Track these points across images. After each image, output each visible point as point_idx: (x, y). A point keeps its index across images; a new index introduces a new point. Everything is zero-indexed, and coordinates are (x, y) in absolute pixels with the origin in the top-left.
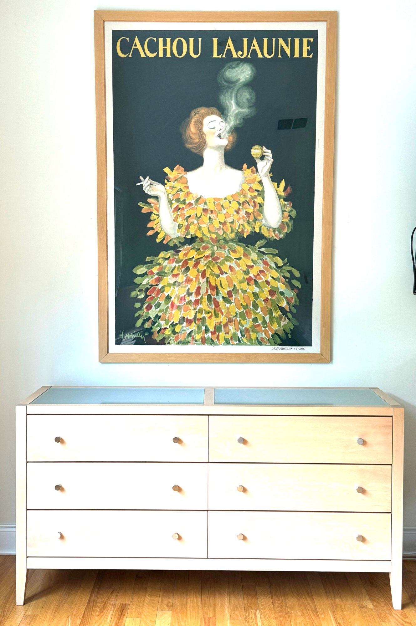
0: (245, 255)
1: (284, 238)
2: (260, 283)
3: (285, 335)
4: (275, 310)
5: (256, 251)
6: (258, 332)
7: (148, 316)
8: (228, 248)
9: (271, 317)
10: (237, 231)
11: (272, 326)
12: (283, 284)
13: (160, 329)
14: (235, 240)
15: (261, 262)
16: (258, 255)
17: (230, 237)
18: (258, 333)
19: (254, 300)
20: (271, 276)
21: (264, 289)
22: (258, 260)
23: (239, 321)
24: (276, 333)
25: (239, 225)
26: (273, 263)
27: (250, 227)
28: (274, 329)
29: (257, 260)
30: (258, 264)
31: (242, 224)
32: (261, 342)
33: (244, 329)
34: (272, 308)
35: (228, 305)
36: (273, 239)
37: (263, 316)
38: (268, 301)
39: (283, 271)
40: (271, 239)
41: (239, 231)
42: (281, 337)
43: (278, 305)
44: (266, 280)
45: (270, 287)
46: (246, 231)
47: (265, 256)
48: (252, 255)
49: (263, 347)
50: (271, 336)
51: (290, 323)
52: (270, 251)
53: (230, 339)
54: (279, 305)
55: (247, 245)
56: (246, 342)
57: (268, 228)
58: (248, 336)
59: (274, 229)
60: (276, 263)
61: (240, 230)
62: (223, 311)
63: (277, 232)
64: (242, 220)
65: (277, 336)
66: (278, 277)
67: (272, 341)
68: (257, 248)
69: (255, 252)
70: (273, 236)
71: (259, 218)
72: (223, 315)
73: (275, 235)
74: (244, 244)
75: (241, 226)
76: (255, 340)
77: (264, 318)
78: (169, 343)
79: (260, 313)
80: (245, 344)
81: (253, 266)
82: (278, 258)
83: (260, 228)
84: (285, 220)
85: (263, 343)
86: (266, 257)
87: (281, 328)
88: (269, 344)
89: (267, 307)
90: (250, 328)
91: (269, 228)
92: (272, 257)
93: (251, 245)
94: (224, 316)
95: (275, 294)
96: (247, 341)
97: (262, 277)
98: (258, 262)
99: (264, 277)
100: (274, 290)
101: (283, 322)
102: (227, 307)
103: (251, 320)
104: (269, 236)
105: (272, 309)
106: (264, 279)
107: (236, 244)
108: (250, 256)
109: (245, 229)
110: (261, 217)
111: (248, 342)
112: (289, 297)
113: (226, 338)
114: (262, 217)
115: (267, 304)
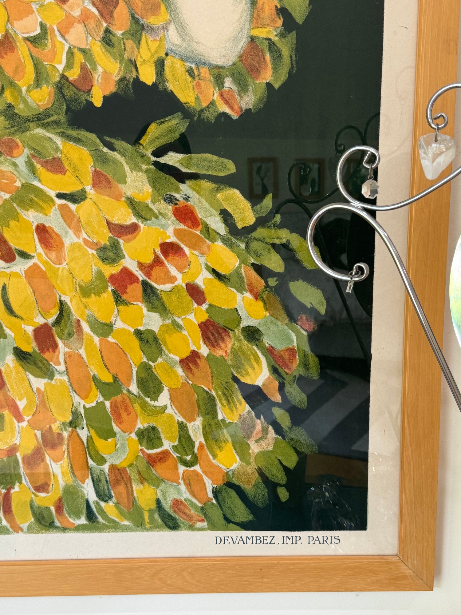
0: (100, 182)
1: (260, 111)
2: (164, 298)
3: (266, 490)
4: (226, 398)
5: (144, 167)
6: (162, 480)
8: (27, 151)
9: (210, 425)
10: (63, 77)
11: (215, 457)
12: (256, 298)
14: (55, 118)
15: (168, 209)
16: (154, 183)
17: (34, 105)
18: (162, 484)
19: (145, 360)
20: (208, 268)
21: (182, 319)
22: (153, 202)
23: (85, 442)
24: (230, 485)
25: (71, 53)
26: (216, 213)
27: (115, 59)
28: (223, 467)
29: (149, 201)
30: (157, 217)
31: (83, 47)
32: (173, 519)
33: (107, 471)
34: (216, 390)
35: (39, 383)
36: (215, 115)
37: (181, 419)
38: (197, 365)
39: (255, 245)
40: (208, 115)
41: (71, 79)
42: (251, 497)
43: (236, 380)
44: (187, 285)
45: (207, 311)
46: (97, 76)
47: (182, 186)
48: (129, 181)
49: (182, 534)
50: (210, 495)
51: (284, 444)
52: (205, 163)
53: (53, 509)
54: (243, 380)
55: (107, 138)
56: (117, 520)
57: (193, 66)
58: (124, 495)
59: (216, 71)
60: (226, 216)
61: (74, 75)
62: (21, 404)
63: (228, 83)
64: (79, 29)
65: (233, 493)
66: (237, 272)
67: (217, 514)
68: (149, 153)
69: (139, 169)
70: (212, 103)
71: (152, 21)
72: (20, 419)
73: (222, 95)
74: (93, 137)
75: (79, 58)
76: (150, 511)
77: (182, 427)
79: (169, 410)
80: (114, 526)
81: (134, 228)
82: (236, 193)
83: (160, 65)
84: (261, 33)
85: (180, 519)
86: (185, 188)
87: (248, 463)
88: (205, 524)
89: (196, 388)
90: (131, 465)
91: (197, 65)
92: (212, 190)
93: (123, 139)
94: (24, 424)
95: (224, 335)
96: (121, 513)
97: (174, 271)
98: (156, 211)
99: (180, 269)
100: (220, 320)
101: (257, 441)
102: (38, 390)
103: (133, 436)
104: (198, 99)
105: (214, 393)
106: (181, 280)
107: (62, 135)
108: (122, 187)
109: (95, 69)
110: (160, 18)
111: (126, 518)
112: (280, 347)
113: (39, 507)
114: (168, 17)
115: (193, 375)
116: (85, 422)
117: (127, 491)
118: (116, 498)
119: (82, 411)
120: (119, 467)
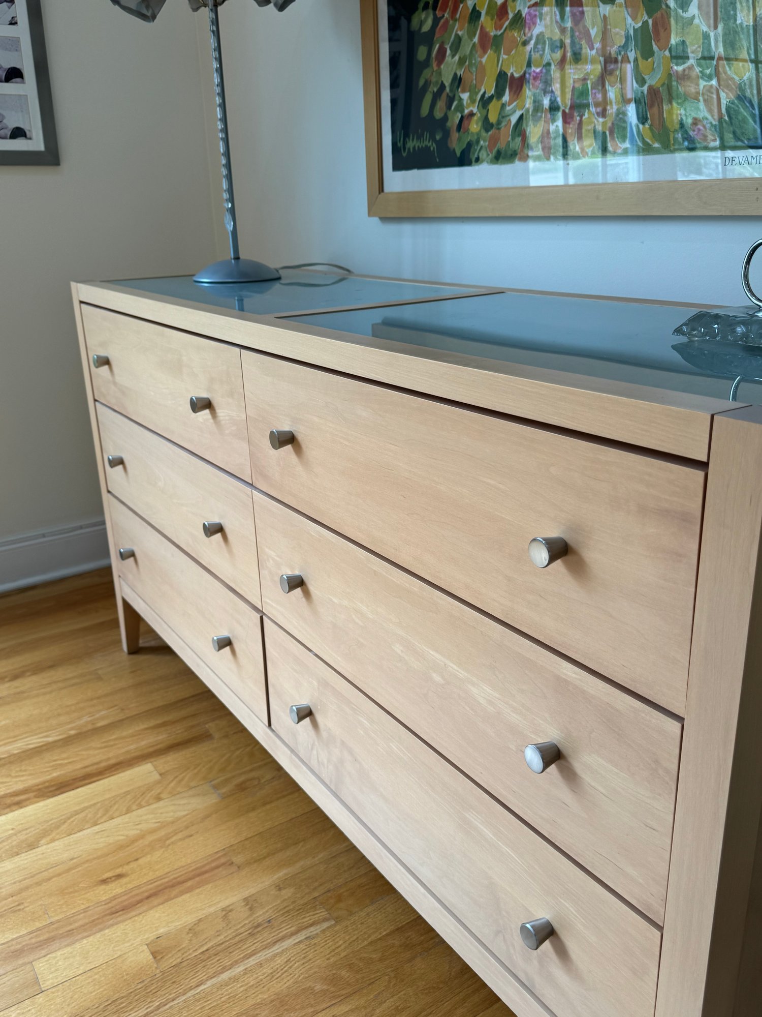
6: (686, 98)
7: (440, 82)
11: (731, 68)
13: (462, 117)
18: (686, 103)
24: (743, 98)
32: (693, 139)
33: (646, 92)
35: (605, 10)
37: (705, 29)
49: (698, 156)
50: (725, 111)
53: (609, 133)
58: (657, 116)
62: (593, 33)
65: (745, 106)
67: (729, 132)
72: (592, 48)
76: (676, 132)
78: (477, 160)
85: (699, 140)
88: (717, 144)
90: (663, 85)
96: (654, 135)
103: (667, 53)
111: (657, 141)
113: (599, 133)
116: (633, 44)
117: (659, 111)
118: (651, 120)
119: (632, 32)
120: (655, 87)
